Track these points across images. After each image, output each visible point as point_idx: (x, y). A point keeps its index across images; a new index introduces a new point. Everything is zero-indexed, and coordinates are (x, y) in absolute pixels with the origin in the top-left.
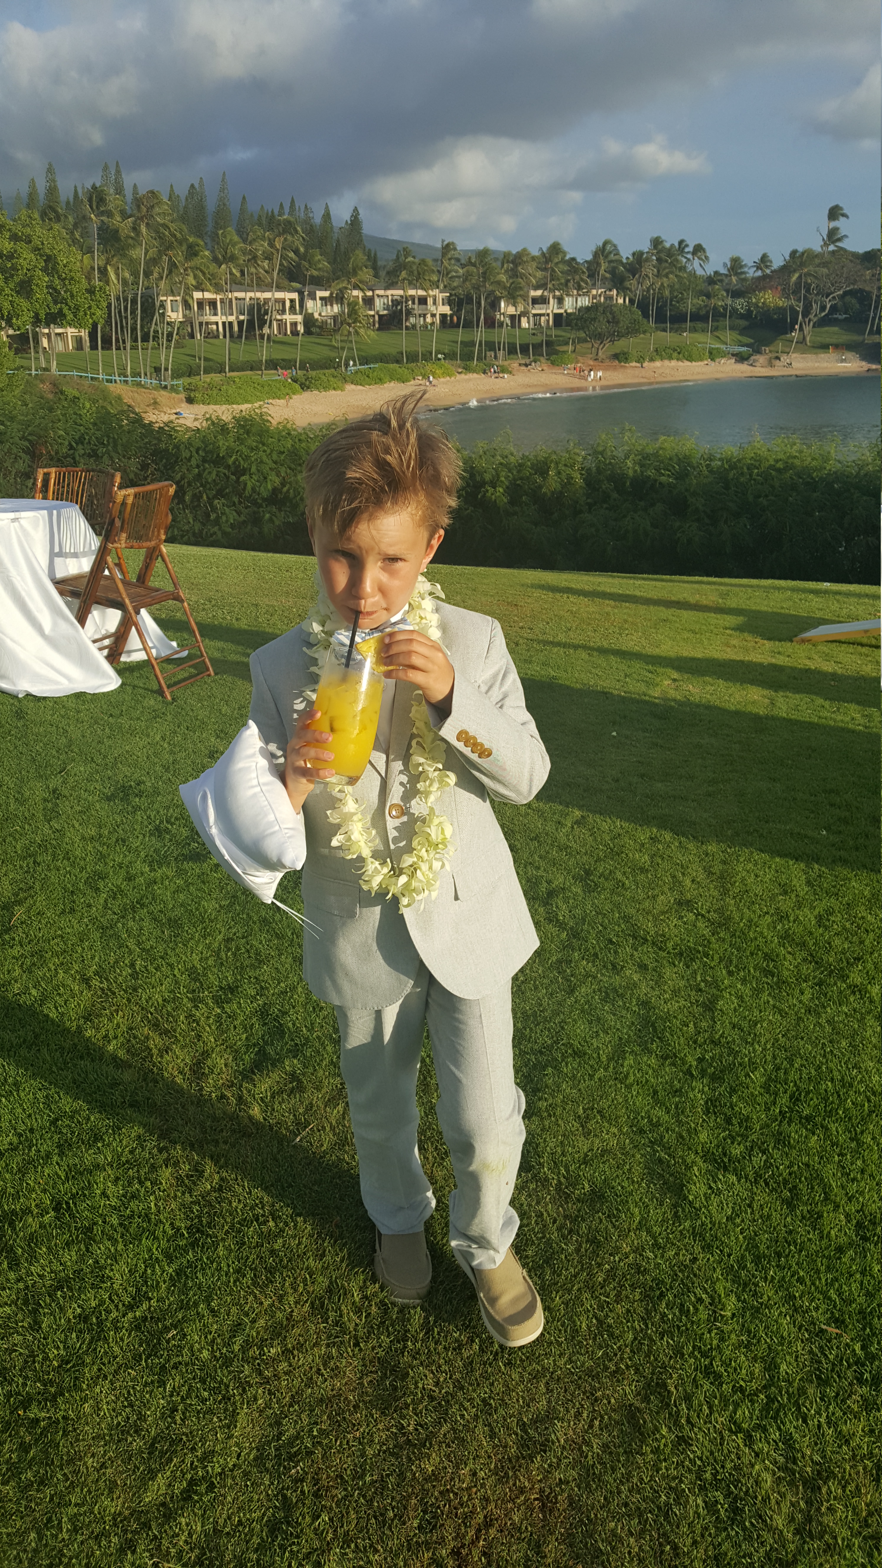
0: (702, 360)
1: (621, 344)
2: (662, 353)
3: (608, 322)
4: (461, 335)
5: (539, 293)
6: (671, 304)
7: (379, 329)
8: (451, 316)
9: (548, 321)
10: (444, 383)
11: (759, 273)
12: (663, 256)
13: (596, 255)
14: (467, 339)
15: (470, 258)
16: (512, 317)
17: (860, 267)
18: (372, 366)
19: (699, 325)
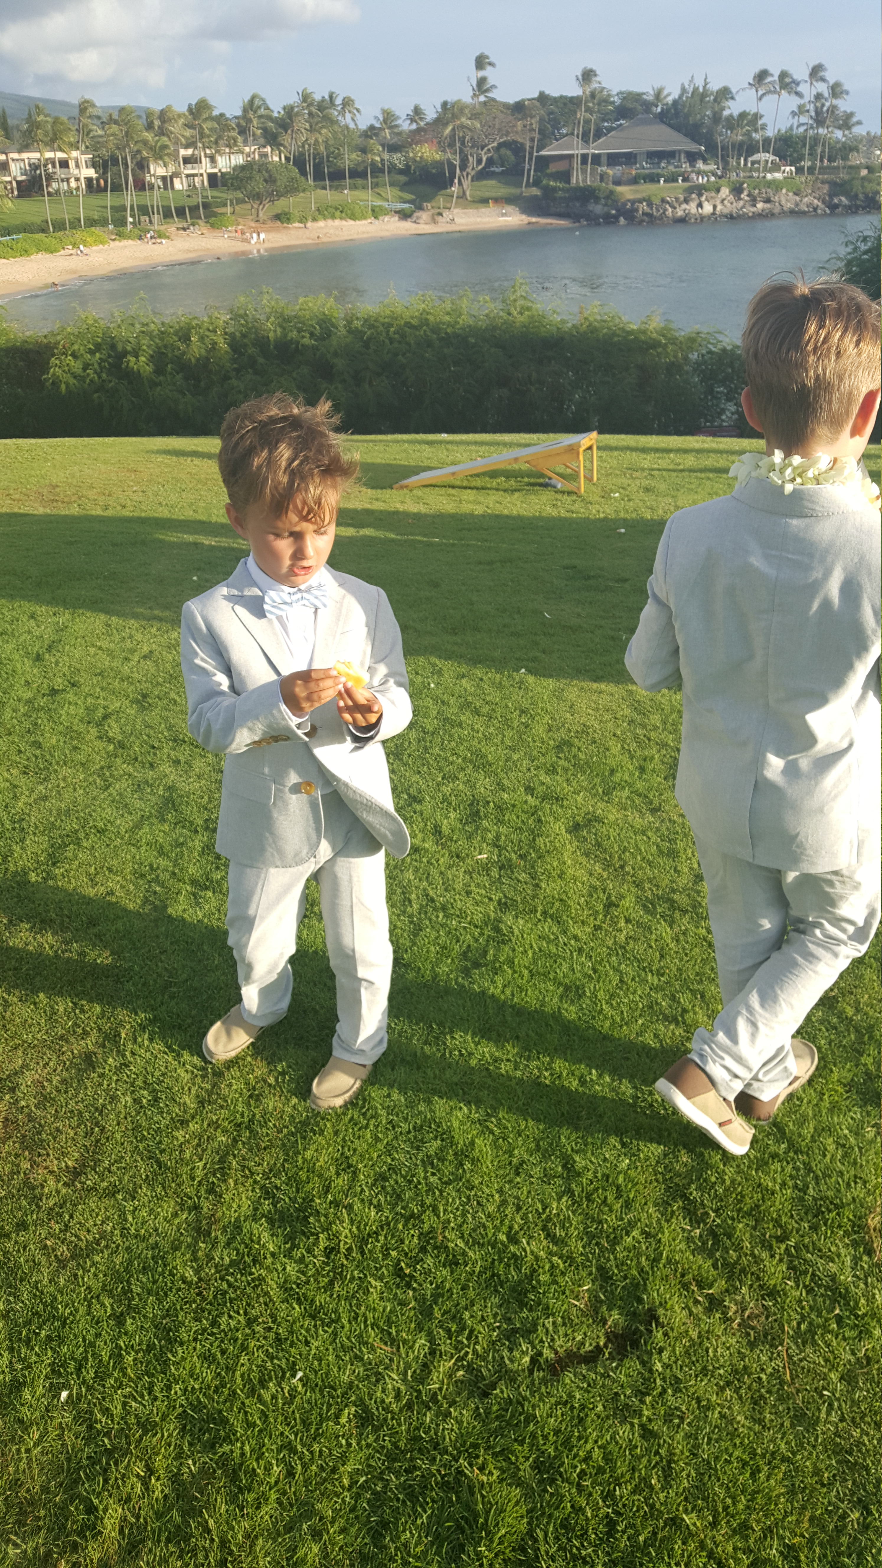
0: (365, 218)
1: (282, 204)
2: (324, 212)
3: (265, 181)
4: (109, 199)
5: (190, 152)
6: (328, 161)
7: (19, 197)
8: (98, 180)
9: (203, 181)
10: (99, 252)
11: (414, 126)
12: (314, 110)
13: (245, 110)
14: (117, 202)
15: (111, 115)
16: (164, 178)
17: (511, 118)
18: (15, 237)
19: (359, 181)
